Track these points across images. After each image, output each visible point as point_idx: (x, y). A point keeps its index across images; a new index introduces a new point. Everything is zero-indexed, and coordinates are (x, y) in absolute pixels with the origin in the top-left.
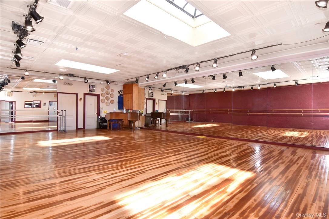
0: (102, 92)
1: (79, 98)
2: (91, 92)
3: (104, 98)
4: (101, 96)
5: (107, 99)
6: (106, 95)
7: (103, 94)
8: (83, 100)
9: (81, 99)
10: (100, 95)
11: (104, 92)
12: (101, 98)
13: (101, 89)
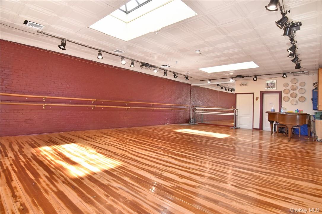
0: (285, 88)
1: (256, 97)
2: (269, 90)
3: (289, 95)
4: (284, 93)
5: (294, 96)
6: (292, 92)
7: (286, 91)
8: (259, 99)
9: (257, 98)
10: (281, 91)
11: (289, 88)
12: (283, 95)
13: (284, 84)
